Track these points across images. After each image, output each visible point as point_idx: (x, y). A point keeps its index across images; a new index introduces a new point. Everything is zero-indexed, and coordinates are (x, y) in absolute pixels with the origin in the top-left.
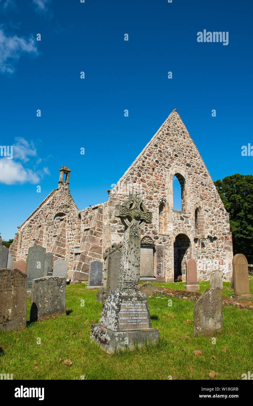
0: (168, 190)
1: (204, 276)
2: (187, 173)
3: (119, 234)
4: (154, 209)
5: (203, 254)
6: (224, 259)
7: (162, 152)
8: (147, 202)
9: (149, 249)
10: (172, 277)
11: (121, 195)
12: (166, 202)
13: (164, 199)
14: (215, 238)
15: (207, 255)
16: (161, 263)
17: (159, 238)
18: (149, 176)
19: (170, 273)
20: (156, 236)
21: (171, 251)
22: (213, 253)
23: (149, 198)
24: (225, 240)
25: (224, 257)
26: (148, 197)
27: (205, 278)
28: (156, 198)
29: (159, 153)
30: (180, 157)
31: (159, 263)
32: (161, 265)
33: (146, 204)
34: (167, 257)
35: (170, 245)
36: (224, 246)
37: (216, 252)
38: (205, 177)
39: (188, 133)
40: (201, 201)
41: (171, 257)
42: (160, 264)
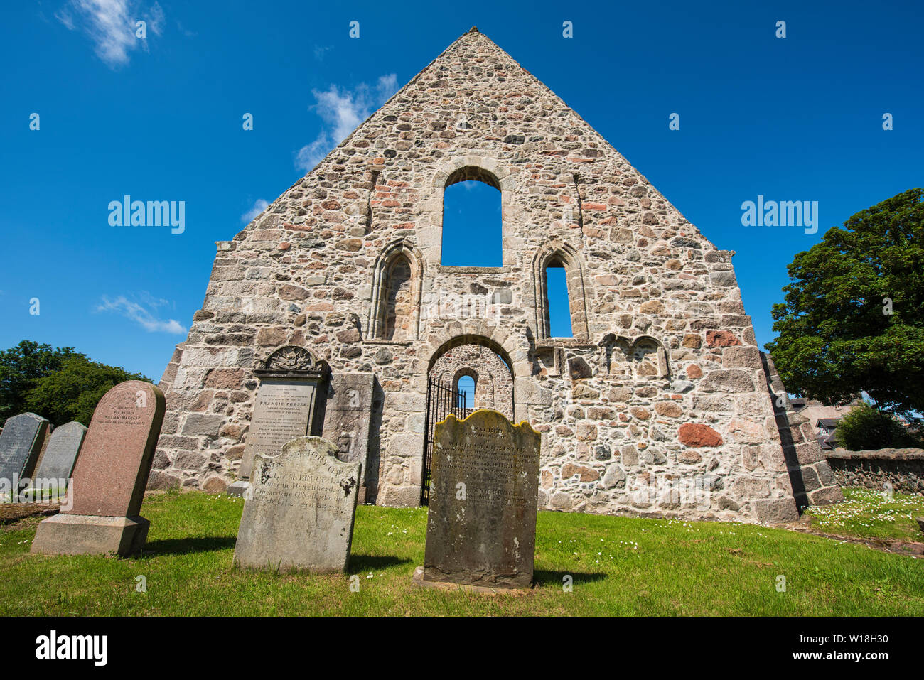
0: (422, 217)
1: (587, 491)
2: (510, 160)
3: (210, 348)
4: (361, 273)
5: (580, 401)
6: (714, 421)
7: (413, 127)
8: (337, 258)
9: (299, 388)
10: (414, 486)
11: (248, 249)
12: (411, 249)
13: (404, 242)
14: (648, 344)
15: (604, 407)
16: (352, 434)
17: (364, 354)
18: (358, 192)
19: (406, 471)
20: (351, 347)
21: (414, 393)
22: (638, 398)
23: (345, 246)
24: (710, 347)
25: (715, 415)
26: (343, 243)
27: (593, 499)
28: (373, 242)
29: (399, 132)
30: (479, 127)
31: (344, 433)
32: (353, 441)
33: (335, 262)
34: (394, 413)
35: (411, 374)
36: (704, 370)
37: (661, 394)
38: (591, 159)
39: (515, 65)
40: (571, 230)
41: (412, 414)
42: (347, 436)
